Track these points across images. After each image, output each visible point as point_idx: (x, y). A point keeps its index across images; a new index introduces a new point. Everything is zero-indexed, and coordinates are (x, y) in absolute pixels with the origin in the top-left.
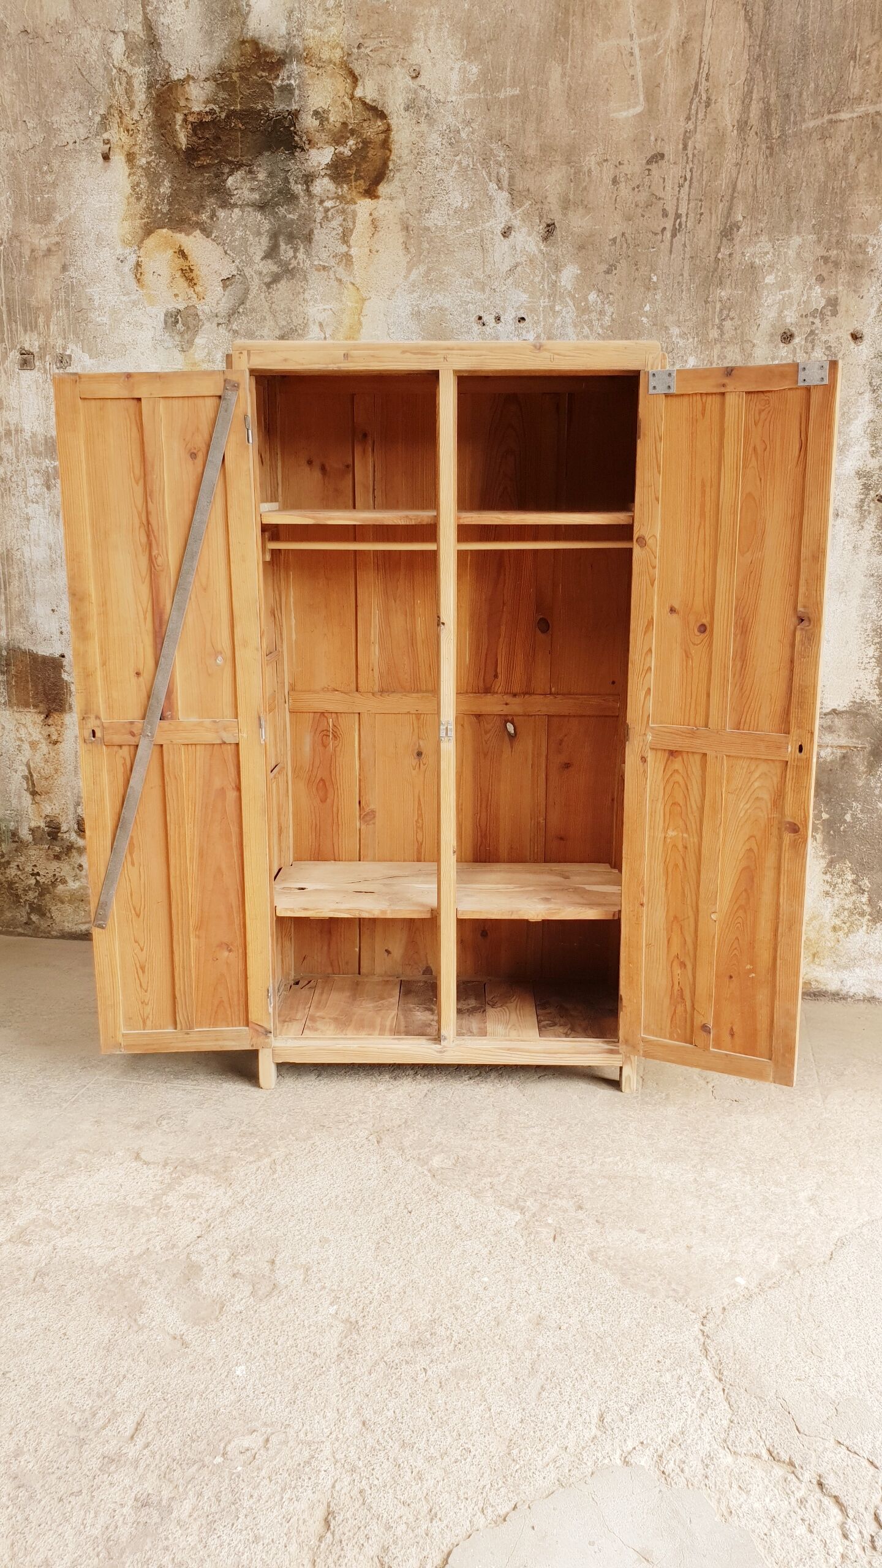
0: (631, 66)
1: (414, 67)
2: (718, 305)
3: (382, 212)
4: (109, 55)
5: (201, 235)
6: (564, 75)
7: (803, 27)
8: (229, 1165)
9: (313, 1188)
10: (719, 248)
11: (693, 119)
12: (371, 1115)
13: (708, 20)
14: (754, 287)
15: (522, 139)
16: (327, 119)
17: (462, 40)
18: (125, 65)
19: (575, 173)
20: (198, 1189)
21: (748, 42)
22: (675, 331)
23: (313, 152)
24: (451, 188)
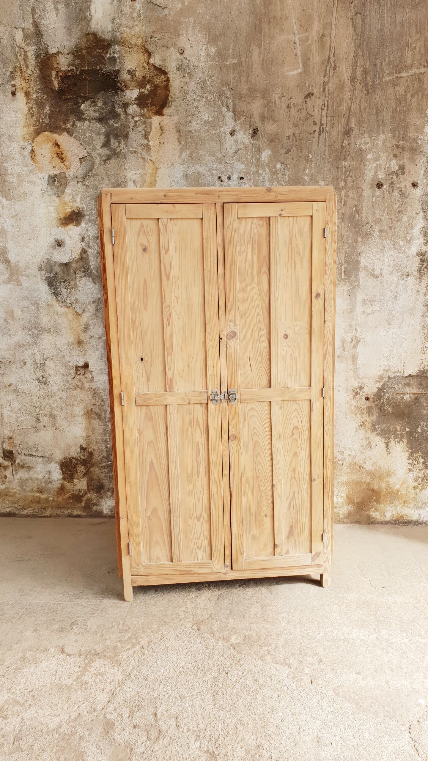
0: (295, 49)
1: (181, 48)
2: (344, 170)
3: (166, 123)
4: (14, 40)
5: (67, 135)
6: (260, 53)
7: (382, 30)
8: (117, 651)
9: (168, 662)
10: (343, 141)
11: (328, 76)
12: (191, 613)
13: (334, 26)
14: (362, 160)
15: (239, 85)
16: (135, 75)
17: (206, 35)
18: (23, 45)
19: (267, 103)
20: (102, 669)
21: (354, 38)
22: (322, 183)
23: (128, 92)
24: (202, 111)
